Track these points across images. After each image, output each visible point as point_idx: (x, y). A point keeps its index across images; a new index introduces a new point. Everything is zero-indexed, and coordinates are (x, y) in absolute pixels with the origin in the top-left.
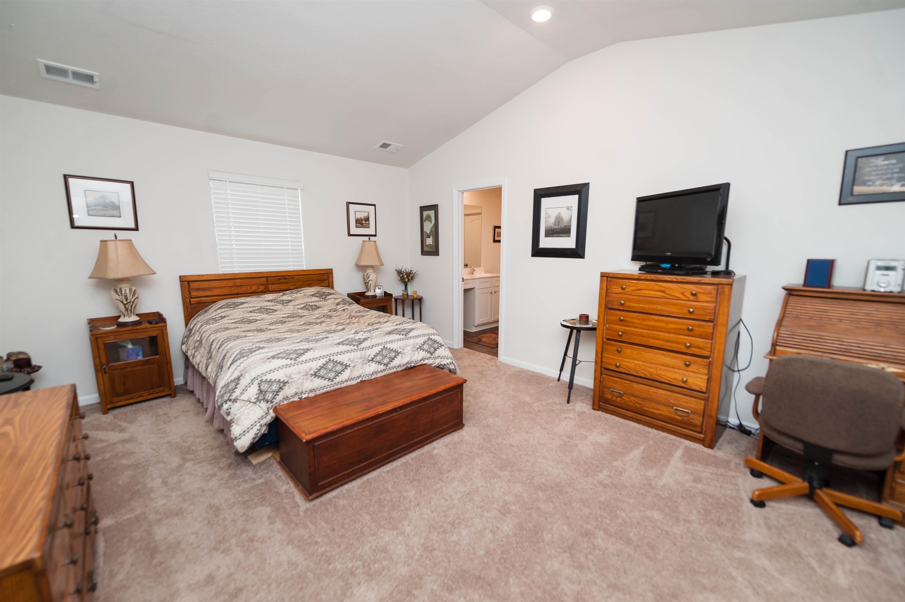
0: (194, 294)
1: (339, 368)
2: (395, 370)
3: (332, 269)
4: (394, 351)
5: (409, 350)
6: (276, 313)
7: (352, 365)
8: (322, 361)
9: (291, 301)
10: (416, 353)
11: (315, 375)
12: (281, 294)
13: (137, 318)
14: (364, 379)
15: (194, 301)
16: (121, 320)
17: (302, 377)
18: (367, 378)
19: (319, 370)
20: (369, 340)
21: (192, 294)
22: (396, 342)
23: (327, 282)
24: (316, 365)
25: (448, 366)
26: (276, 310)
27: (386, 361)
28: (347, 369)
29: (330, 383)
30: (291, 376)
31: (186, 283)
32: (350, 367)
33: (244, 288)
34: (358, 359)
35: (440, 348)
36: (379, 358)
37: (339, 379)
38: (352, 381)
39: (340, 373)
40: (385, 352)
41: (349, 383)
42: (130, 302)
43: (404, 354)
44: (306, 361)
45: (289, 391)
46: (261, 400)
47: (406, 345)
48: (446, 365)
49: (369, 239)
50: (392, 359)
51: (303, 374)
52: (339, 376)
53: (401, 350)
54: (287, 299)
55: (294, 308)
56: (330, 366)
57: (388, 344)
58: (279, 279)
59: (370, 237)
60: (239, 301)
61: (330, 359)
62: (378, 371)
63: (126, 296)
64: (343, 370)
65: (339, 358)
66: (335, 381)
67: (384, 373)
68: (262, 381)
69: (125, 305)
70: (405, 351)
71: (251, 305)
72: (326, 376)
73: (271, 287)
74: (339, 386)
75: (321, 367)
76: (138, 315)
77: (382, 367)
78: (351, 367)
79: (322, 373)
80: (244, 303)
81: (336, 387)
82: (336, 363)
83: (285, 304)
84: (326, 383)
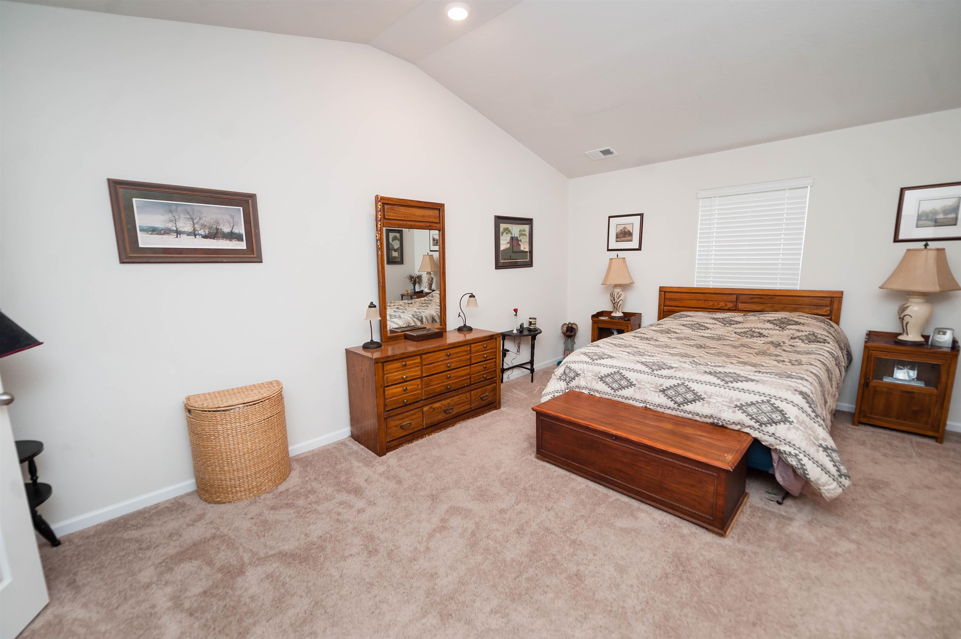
0: (667, 303)
1: (624, 383)
2: (690, 416)
3: (842, 293)
4: (694, 393)
5: (718, 402)
6: (707, 331)
7: (637, 386)
8: (612, 370)
9: (740, 323)
10: (731, 410)
11: (601, 379)
12: (742, 314)
13: (622, 315)
14: (648, 406)
15: (666, 309)
16: (613, 314)
17: (592, 377)
18: (651, 407)
19: (606, 376)
20: (673, 370)
21: (666, 303)
22: (704, 385)
23: (828, 308)
24: (605, 371)
25: (784, 455)
26: (708, 328)
27: (679, 399)
28: (632, 387)
29: (612, 392)
30: (584, 372)
31: (663, 293)
32: (635, 386)
33: (711, 303)
34: (646, 383)
35: (782, 423)
36: (671, 392)
37: (620, 393)
38: (635, 402)
39: (624, 388)
40: (681, 390)
41: (631, 402)
42: (616, 302)
43: (709, 403)
44: (600, 365)
45: (580, 382)
46: (562, 379)
47: (717, 394)
48: (782, 453)
49: (926, 245)
50: (687, 402)
51: (593, 374)
52: (621, 390)
53: (705, 396)
54: (738, 320)
55: (732, 331)
56: (617, 377)
57: (691, 382)
58: (752, 298)
59: (929, 243)
60: (688, 314)
61: (618, 372)
62: (666, 406)
63: (614, 298)
64: (627, 387)
65: (627, 374)
66: (617, 393)
67: (674, 413)
68: (567, 366)
69: (613, 304)
70: (711, 400)
71: (693, 319)
72: (610, 385)
73: (741, 306)
74: (620, 399)
75: (609, 375)
76: (623, 313)
77: (671, 404)
78: (635, 388)
79: (609, 380)
80: (689, 316)
81: (616, 399)
82: (623, 377)
83: (727, 325)
84: (609, 390)
